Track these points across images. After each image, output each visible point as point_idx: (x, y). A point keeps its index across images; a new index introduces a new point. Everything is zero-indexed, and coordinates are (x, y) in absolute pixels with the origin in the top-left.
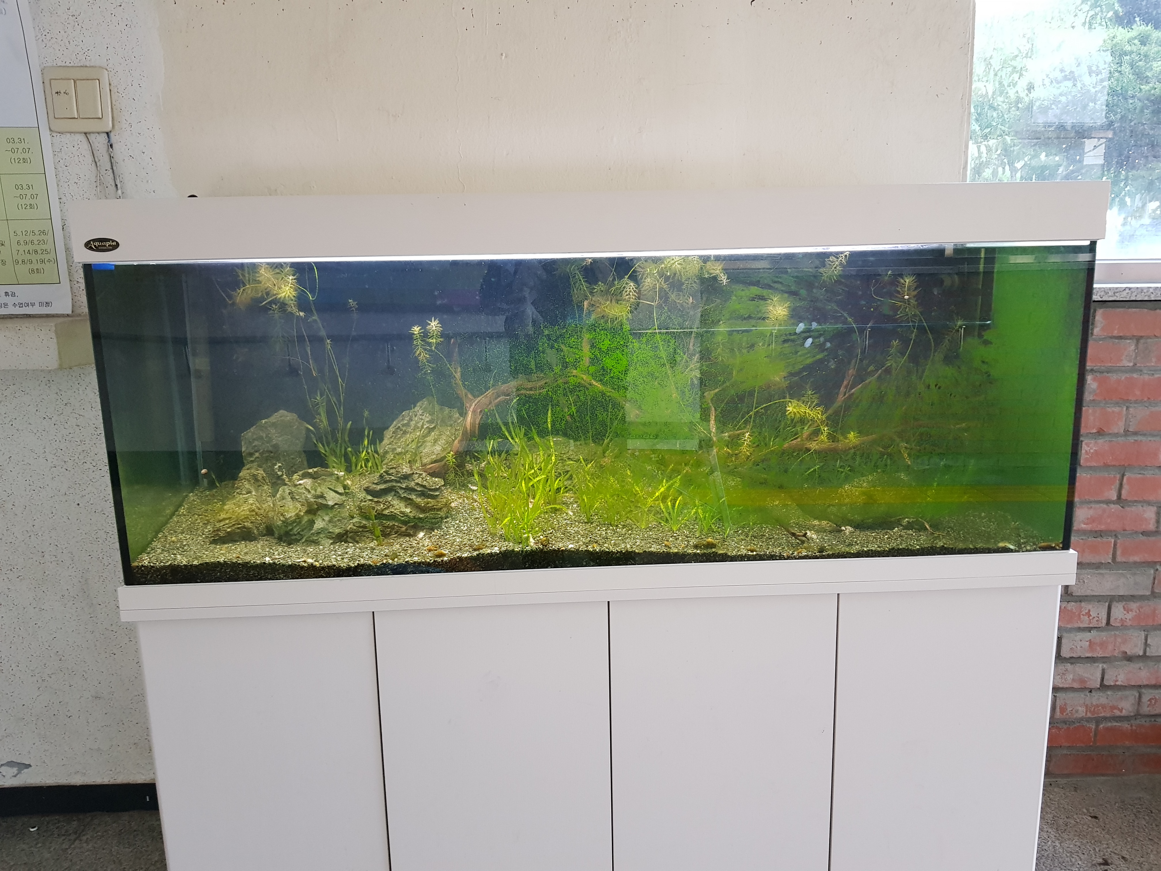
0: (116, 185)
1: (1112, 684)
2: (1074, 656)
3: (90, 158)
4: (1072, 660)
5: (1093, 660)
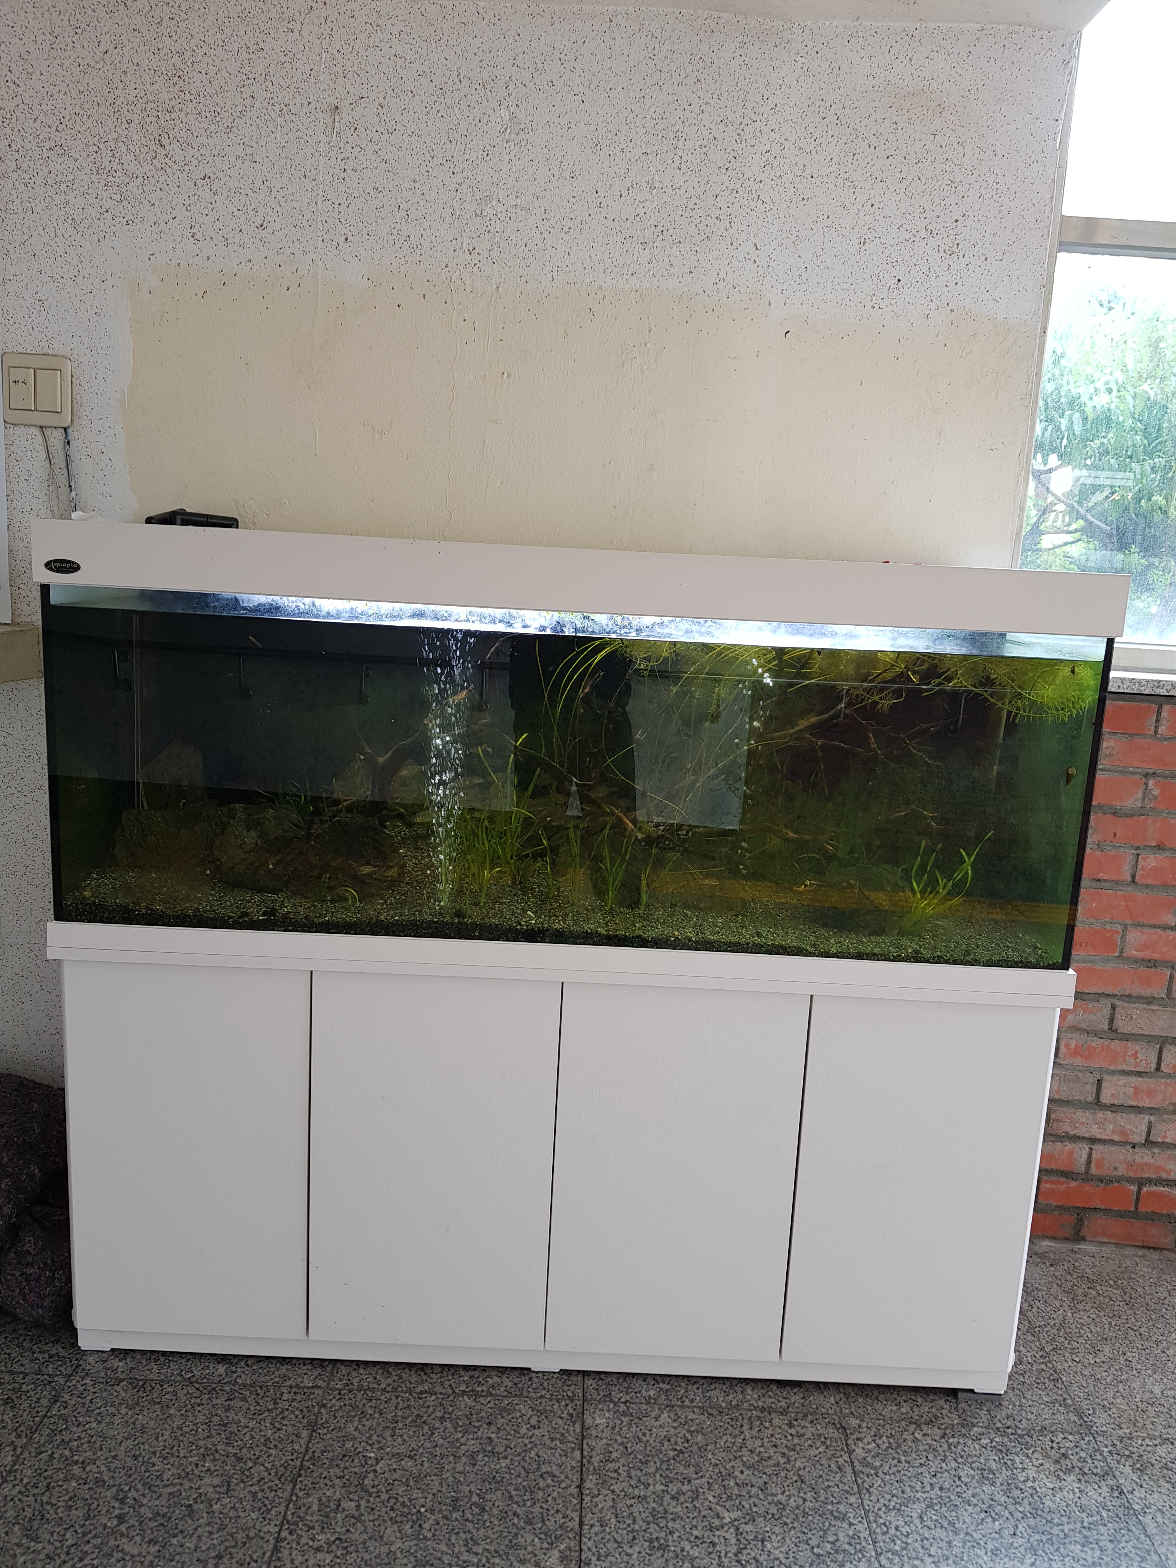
0: (70, 486)
1: (1160, 1140)
2: (1117, 1103)
3: (43, 455)
4: (1114, 1108)
5: (1138, 1110)
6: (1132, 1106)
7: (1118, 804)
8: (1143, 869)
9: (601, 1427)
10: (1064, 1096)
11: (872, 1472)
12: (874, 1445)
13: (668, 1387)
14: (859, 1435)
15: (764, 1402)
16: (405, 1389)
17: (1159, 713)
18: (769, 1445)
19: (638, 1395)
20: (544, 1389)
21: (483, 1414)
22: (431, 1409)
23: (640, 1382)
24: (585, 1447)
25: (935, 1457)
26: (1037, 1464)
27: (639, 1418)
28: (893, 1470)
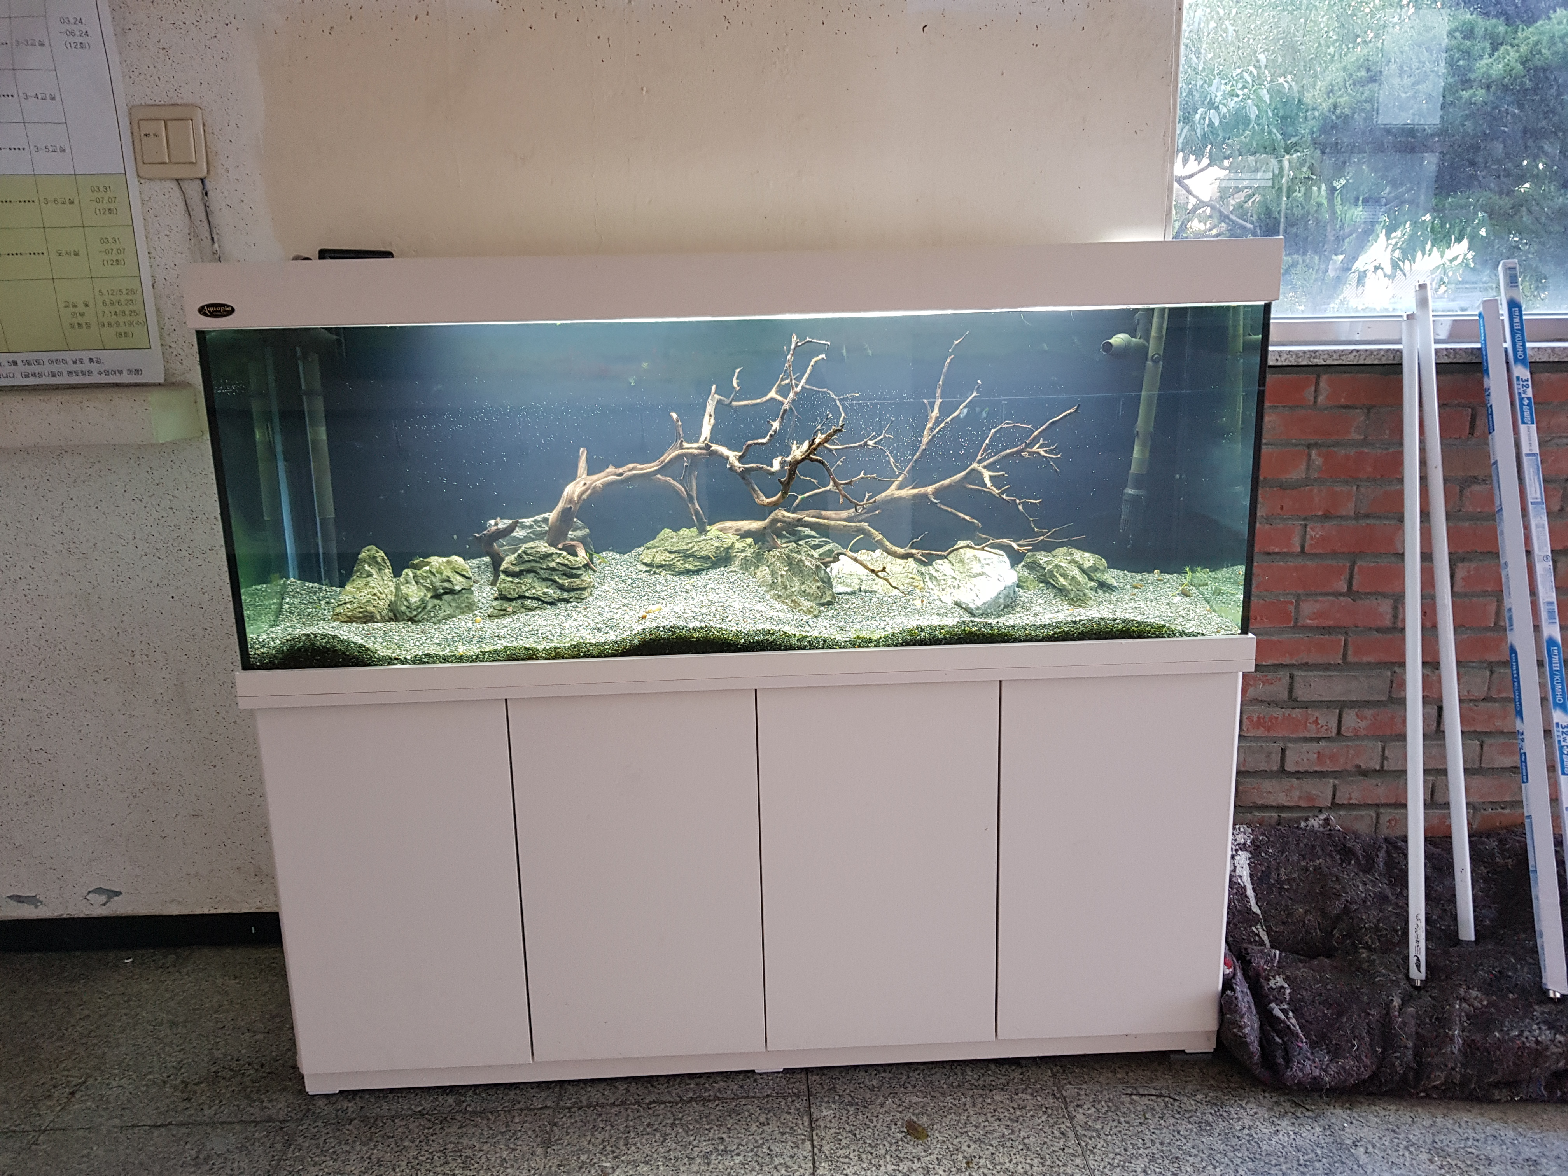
0: (213, 238)
1: (1345, 802)
2: (1301, 770)
3: (182, 207)
4: (1298, 775)
5: (1322, 774)
6: (1316, 772)
7: (1283, 477)
8: (1312, 538)
9: (828, 1119)
10: (1250, 767)
11: (1094, 1134)
12: (1094, 1109)
13: (890, 1075)
14: (1079, 1102)
15: (985, 1081)
16: (633, 1101)
17: (1317, 384)
18: (993, 1119)
19: (862, 1085)
20: (770, 1089)
21: (712, 1117)
22: (661, 1117)
23: (862, 1073)
24: (815, 1137)
25: (1154, 1116)
26: (1252, 1113)
27: (865, 1107)
28: (1114, 1130)
